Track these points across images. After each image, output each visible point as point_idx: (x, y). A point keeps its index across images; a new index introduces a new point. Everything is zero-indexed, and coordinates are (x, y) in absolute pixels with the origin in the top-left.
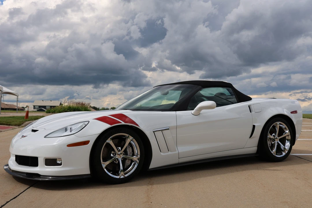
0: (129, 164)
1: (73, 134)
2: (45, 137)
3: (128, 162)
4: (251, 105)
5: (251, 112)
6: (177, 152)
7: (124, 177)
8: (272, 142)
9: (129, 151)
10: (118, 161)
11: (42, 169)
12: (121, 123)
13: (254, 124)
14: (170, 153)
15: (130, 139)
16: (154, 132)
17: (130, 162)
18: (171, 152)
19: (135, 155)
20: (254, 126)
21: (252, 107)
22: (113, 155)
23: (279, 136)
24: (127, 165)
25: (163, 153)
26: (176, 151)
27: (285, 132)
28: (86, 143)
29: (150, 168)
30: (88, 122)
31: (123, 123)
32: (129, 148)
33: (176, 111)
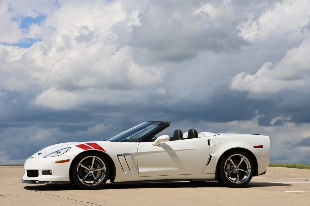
1: (60, 155)
2: (44, 157)
4: (210, 139)
5: (209, 145)
11: (41, 178)
12: (92, 149)
20: (211, 156)
25: (125, 172)
28: (68, 161)
30: (70, 148)
31: (94, 149)
32: (99, 166)
33: (140, 142)
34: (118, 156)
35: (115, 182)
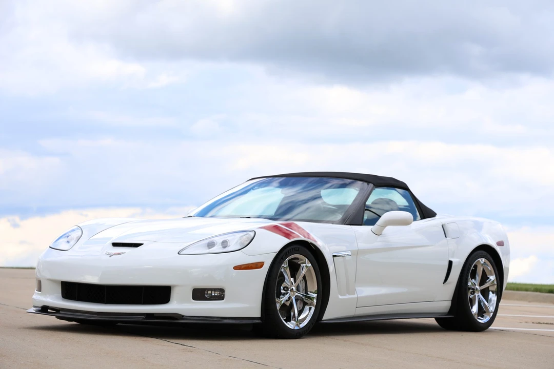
0: (301, 309)
1: (239, 250)
2: (179, 253)
4: (445, 224)
5: (446, 237)
6: (356, 296)
7: (298, 328)
9: (302, 286)
10: (289, 302)
13: (451, 260)
14: (348, 296)
15: (306, 266)
16: (333, 257)
17: (302, 305)
18: (349, 294)
20: (450, 263)
21: (449, 228)
22: (284, 289)
23: (481, 284)
25: (341, 295)
26: (355, 294)
27: (489, 278)
29: (323, 319)
30: (254, 233)
31: (302, 238)
34: (335, 258)
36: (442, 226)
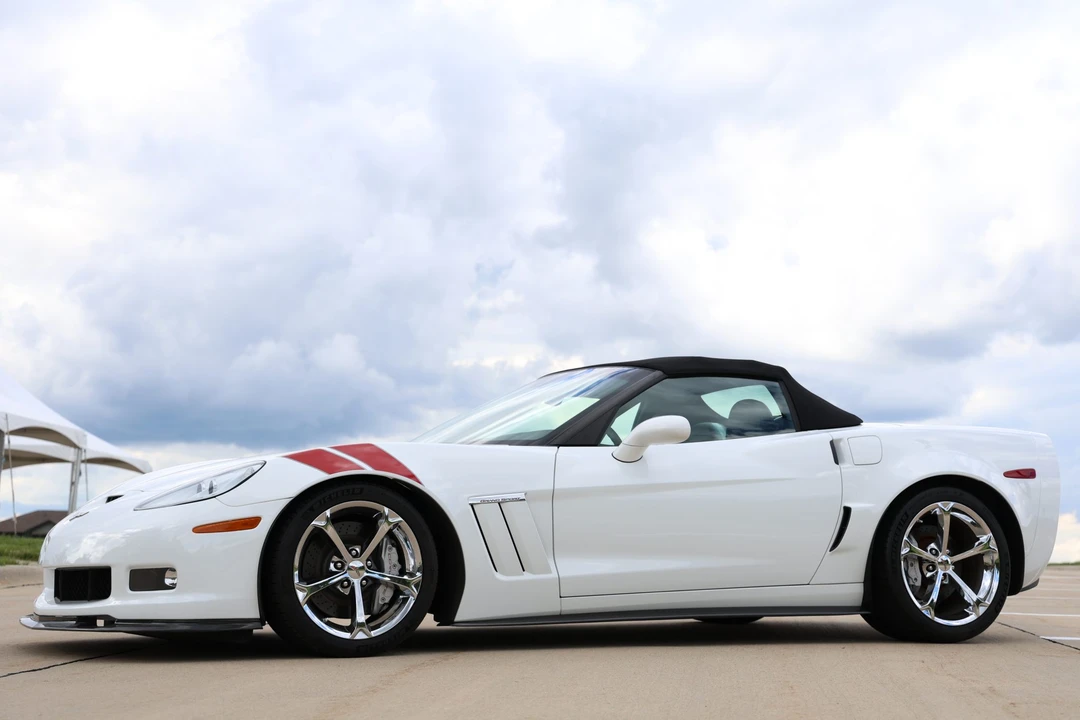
0: (387, 601)
1: (215, 497)
2: (136, 509)
3: (383, 595)
4: (840, 440)
5: (837, 462)
6: (554, 575)
7: (366, 637)
8: (925, 572)
9: (389, 557)
10: (349, 589)
12: (362, 469)
13: (848, 505)
14: (527, 576)
15: (390, 523)
16: (472, 505)
17: (389, 594)
18: (534, 574)
19: (406, 574)
20: (847, 511)
21: (843, 447)
22: (335, 566)
23: (953, 551)
24: (381, 603)
25: (503, 573)
26: (550, 572)
27: (977, 539)
28: (251, 523)
30: (261, 465)
31: (368, 470)
32: (390, 549)
33: (559, 446)
34: (475, 506)
35: (458, 618)
36: (832, 443)
